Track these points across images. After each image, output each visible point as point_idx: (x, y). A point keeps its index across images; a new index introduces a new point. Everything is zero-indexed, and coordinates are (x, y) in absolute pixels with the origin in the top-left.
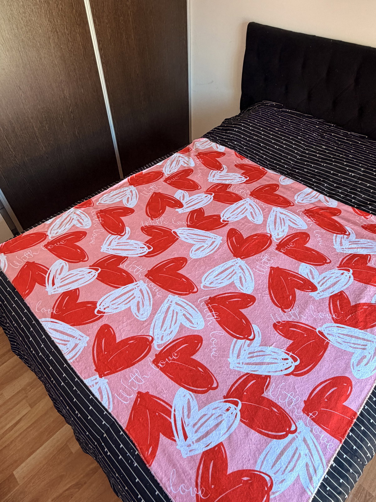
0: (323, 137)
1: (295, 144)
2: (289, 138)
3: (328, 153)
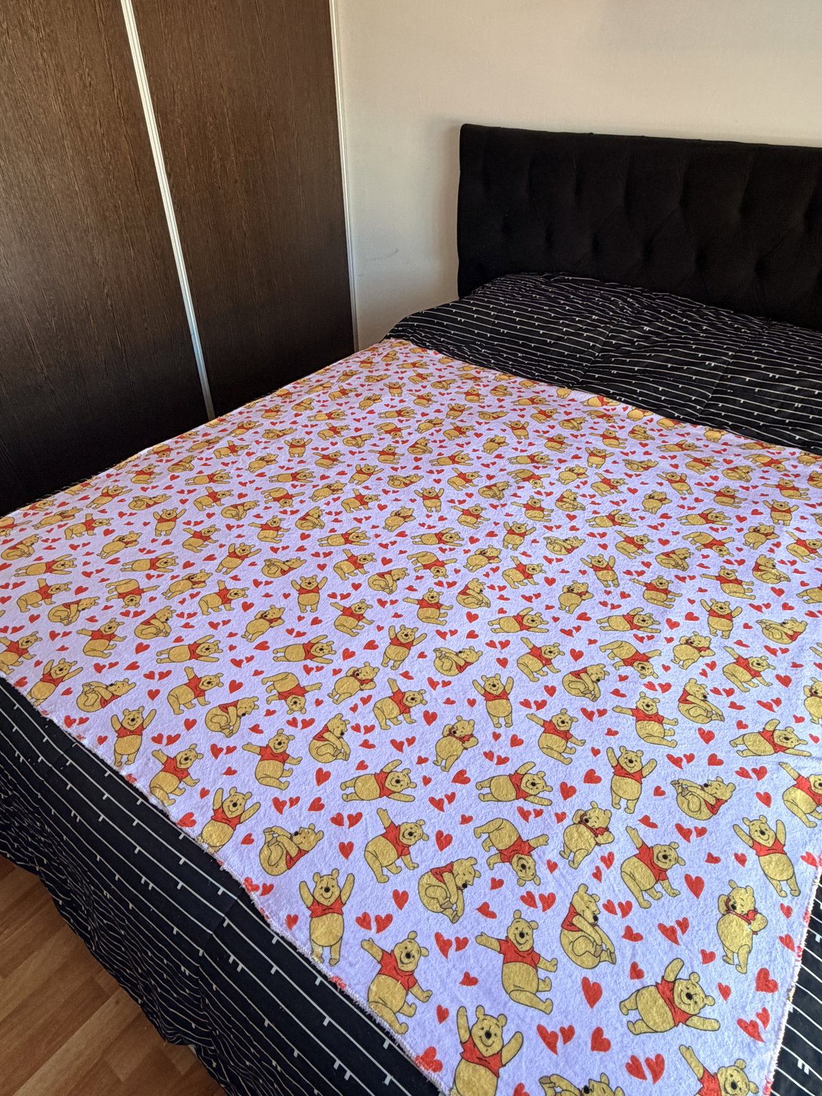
1: (586, 330)
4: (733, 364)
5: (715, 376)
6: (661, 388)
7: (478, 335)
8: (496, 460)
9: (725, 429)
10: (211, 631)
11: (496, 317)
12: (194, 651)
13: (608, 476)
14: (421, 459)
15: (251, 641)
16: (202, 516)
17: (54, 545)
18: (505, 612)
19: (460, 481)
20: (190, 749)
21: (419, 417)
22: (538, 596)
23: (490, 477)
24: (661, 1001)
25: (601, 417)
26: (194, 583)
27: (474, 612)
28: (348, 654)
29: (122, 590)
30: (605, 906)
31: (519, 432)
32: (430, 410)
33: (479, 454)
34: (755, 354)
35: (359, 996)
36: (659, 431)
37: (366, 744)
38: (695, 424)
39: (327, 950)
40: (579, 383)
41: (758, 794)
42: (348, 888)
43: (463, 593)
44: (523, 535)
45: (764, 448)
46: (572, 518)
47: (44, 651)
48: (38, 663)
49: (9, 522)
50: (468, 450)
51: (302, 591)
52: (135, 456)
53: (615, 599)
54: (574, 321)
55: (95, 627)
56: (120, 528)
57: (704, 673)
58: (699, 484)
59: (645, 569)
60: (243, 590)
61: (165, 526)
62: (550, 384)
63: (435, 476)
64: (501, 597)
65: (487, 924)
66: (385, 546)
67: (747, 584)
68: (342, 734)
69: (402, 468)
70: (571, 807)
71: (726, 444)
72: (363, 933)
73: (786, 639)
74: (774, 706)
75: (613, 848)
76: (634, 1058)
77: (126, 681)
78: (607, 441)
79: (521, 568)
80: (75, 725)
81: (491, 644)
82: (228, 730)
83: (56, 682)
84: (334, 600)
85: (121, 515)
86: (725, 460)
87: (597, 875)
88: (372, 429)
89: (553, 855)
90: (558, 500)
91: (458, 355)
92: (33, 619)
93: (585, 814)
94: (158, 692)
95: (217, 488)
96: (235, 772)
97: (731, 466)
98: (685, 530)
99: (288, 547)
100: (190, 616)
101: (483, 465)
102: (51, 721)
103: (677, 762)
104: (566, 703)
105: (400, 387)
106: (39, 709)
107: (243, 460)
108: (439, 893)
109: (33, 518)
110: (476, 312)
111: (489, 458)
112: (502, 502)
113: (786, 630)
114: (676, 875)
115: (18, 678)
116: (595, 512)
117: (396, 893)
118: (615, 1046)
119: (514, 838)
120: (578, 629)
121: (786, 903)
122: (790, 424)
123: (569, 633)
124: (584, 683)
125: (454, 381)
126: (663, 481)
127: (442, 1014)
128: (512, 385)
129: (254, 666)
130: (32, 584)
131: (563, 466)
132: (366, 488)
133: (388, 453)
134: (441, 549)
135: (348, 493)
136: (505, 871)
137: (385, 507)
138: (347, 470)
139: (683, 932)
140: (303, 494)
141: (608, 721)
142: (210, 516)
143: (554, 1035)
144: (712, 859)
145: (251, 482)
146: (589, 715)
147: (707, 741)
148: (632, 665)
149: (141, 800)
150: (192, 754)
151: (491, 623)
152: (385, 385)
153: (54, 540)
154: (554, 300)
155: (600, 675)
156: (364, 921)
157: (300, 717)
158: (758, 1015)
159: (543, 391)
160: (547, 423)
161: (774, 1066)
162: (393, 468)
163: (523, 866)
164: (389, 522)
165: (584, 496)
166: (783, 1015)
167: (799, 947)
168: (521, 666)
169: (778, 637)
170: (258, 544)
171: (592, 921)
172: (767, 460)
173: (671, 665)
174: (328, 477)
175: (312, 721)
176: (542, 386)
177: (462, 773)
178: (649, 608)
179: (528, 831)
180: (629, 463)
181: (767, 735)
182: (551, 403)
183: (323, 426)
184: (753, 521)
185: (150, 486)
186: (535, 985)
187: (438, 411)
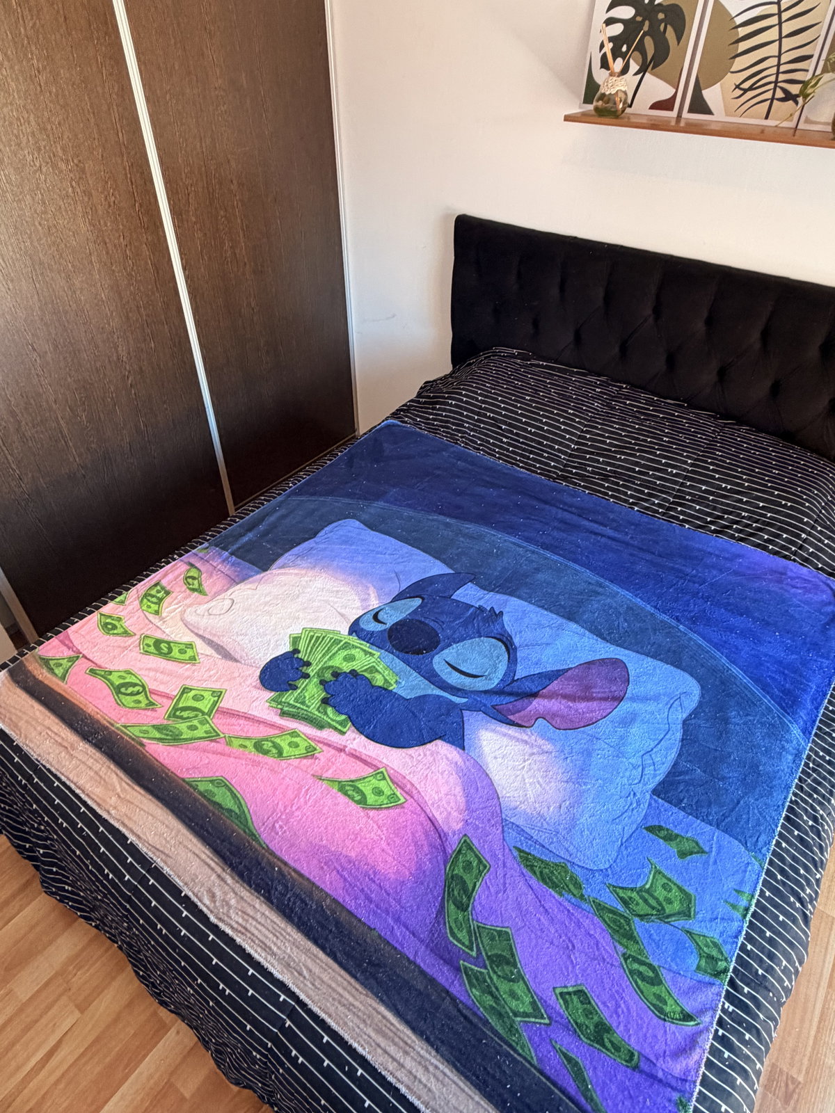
0: (613, 408)
1: (564, 423)
2: (552, 413)
3: (625, 436)
4: (693, 472)
34: (711, 464)
40: (558, 476)
122: (736, 530)
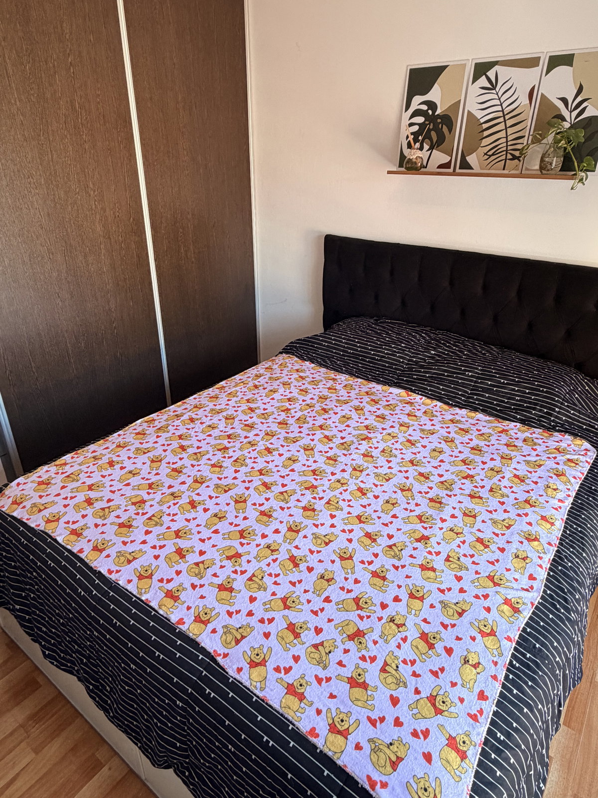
5: (471, 381)
6: (441, 387)
7: (335, 353)
8: (346, 428)
9: (477, 411)
10: (187, 523)
11: (346, 343)
12: (177, 534)
13: (410, 438)
14: (302, 427)
15: (209, 529)
16: (176, 459)
17: (91, 475)
18: (351, 514)
19: (325, 440)
20: (179, 586)
21: (301, 402)
22: (369, 505)
23: (343, 438)
24: (429, 704)
25: (407, 403)
26: (175, 497)
27: (334, 513)
28: (264, 536)
29: (134, 500)
30: (402, 661)
31: (359, 412)
32: (308, 398)
33: (337, 424)
34: (493, 369)
35: (276, 705)
36: (440, 412)
37: (275, 583)
38: (461, 408)
39: (258, 683)
40: (394, 383)
41: (484, 607)
42: (268, 653)
43: (328, 503)
44: (361, 471)
45: (499, 422)
46: (389, 462)
47: (92, 534)
48: (89, 541)
49: (63, 462)
50: (329, 422)
51: (237, 502)
52: (134, 424)
53: (412, 507)
54: (391, 347)
55: (120, 521)
56: (129, 466)
57: (459, 546)
58: (462, 443)
59: (429, 490)
60: (203, 501)
61: (155, 465)
62: (378, 383)
63: (311, 437)
64: (349, 506)
65: (341, 670)
66: (283, 477)
67: (485, 499)
68: (262, 578)
69: (292, 432)
70: (385, 614)
71: (478, 420)
72: (277, 675)
73: (505, 528)
74: (495, 563)
75: (408, 634)
76: (415, 730)
77: (141, 550)
78: (410, 417)
79: (360, 490)
80: (113, 574)
81: (344, 531)
82: (200, 575)
83: (101, 551)
84: (255, 507)
85: (129, 458)
86: (477, 430)
87: (399, 647)
88: (273, 409)
89: (376, 638)
90: (381, 452)
91: (324, 365)
92: (84, 516)
93: (393, 617)
94: (159, 556)
95: (184, 443)
96: (205, 597)
97: (481, 433)
98: (453, 469)
99: (227, 477)
100: (174, 515)
101: (338, 431)
102: (100, 572)
103: (442, 591)
104: (385, 562)
105: (289, 384)
106: (92, 565)
107: (198, 427)
108: (317, 656)
109: (77, 459)
110: (334, 340)
111: (342, 427)
112: (349, 452)
113: (504, 524)
114: (439, 647)
115: (78, 549)
116: (402, 459)
117: (294, 656)
118: (405, 725)
119: (356, 629)
120: (391, 523)
121: (495, 659)
122: (514, 409)
123: (386, 525)
124: (394, 551)
125: (321, 381)
126: (442, 441)
127: (319, 712)
128: (355, 383)
129: (212, 542)
130: (81, 497)
131: (385, 432)
132: (271, 443)
133: (283, 423)
134: (315, 479)
135: (261, 446)
136: (350, 645)
137: (282, 455)
138: (259, 433)
139: (442, 673)
140: (235, 447)
141: (406, 571)
142: (181, 459)
143: (375, 720)
144: (458, 639)
145: (204, 440)
146: (397, 568)
147: (459, 581)
148: (420, 542)
149: (153, 612)
150: (181, 588)
151: (343, 520)
152: (280, 382)
153: (91, 473)
154: (380, 334)
155: (403, 547)
156: (277, 669)
157: (239, 569)
158: (478, 711)
159: (374, 388)
160: (376, 407)
161: (485, 734)
162: (286, 432)
163: (360, 643)
164: (285, 463)
165: (396, 449)
166: (490, 711)
167: (500, 680)
168: (360, 543)
169: (500, 527)
170: (210, 476)
171: (395, 668)
172: (501, 429)
173: (441, 542)
174: (249, 437)
175: (245, 571)
176: (373, 385)
177: (328, 597)
178: (430, 512)
179: (363, 625)
180: (422, 430)
181: (491, 578)
182: (378, 394)
183: (244, 407)
184: (491, 464)
185: (145, 441)
186: (366, 697)
187: (312, 399)
